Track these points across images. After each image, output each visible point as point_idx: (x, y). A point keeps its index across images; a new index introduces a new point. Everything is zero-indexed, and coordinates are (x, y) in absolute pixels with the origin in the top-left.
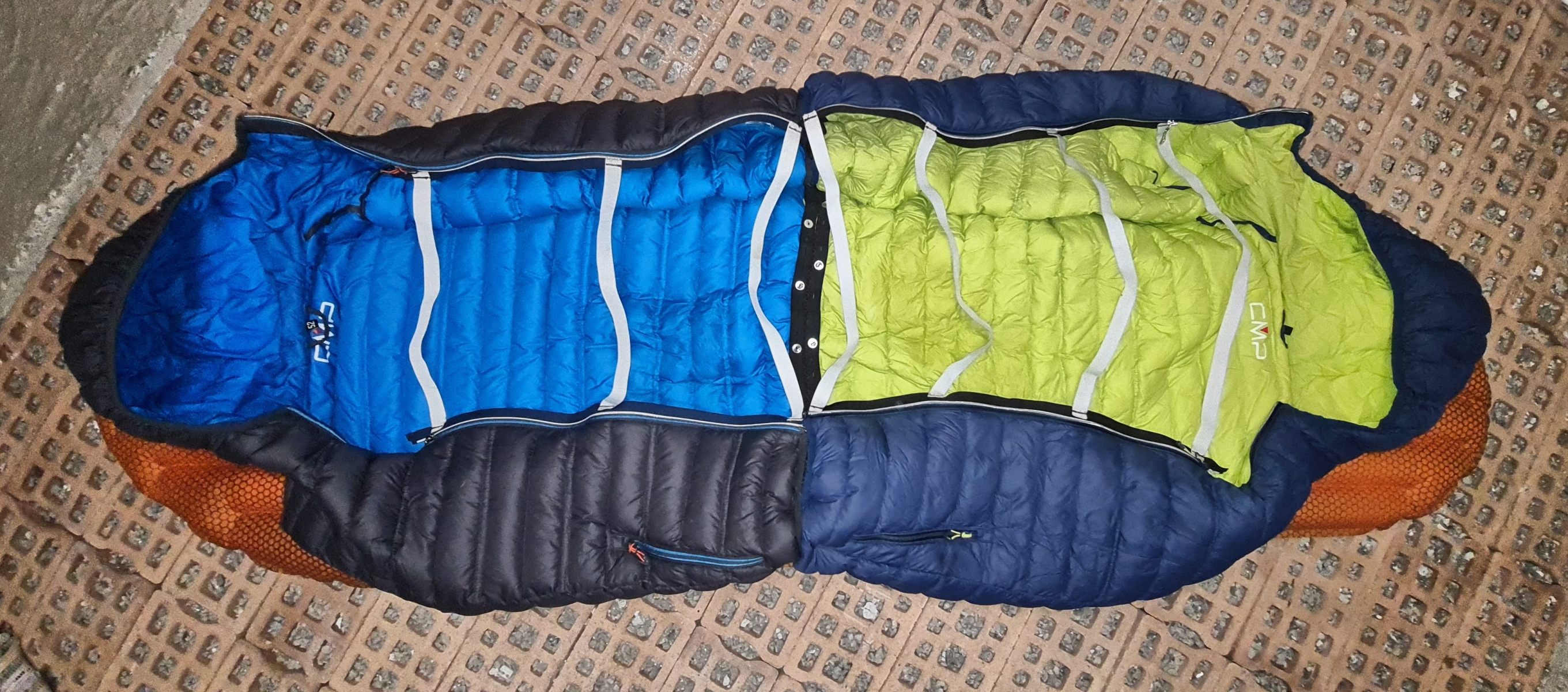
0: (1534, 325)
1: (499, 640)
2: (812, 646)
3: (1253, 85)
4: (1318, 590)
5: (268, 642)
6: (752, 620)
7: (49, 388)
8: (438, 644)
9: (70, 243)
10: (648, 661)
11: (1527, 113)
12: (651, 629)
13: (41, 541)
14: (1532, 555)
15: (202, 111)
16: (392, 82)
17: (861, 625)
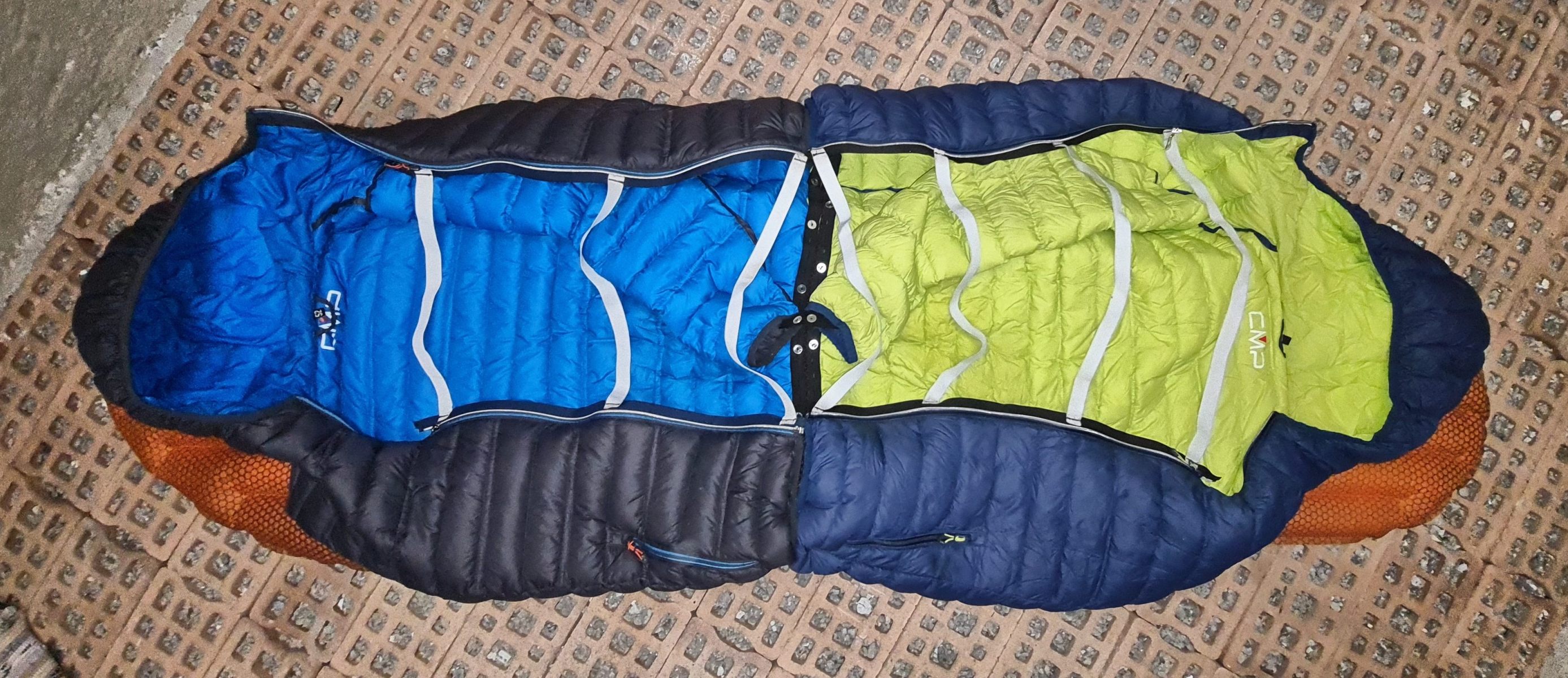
0: (1538, 339)
1: (498, 625)
2: (806, 639)
3: (1263, 89)
4: (1310, 597)
5: (271, 622)
6: (748, 612)
7: (57, 366)
8: (437, 628)
9: (80, 222)
10: (644, 649)
11: (1539, 124)
12: (647, 618)
13: (48, 518)
14: (1525, 568)
15: (212, 93)
16: (401, 68)
17: (855, 619)
